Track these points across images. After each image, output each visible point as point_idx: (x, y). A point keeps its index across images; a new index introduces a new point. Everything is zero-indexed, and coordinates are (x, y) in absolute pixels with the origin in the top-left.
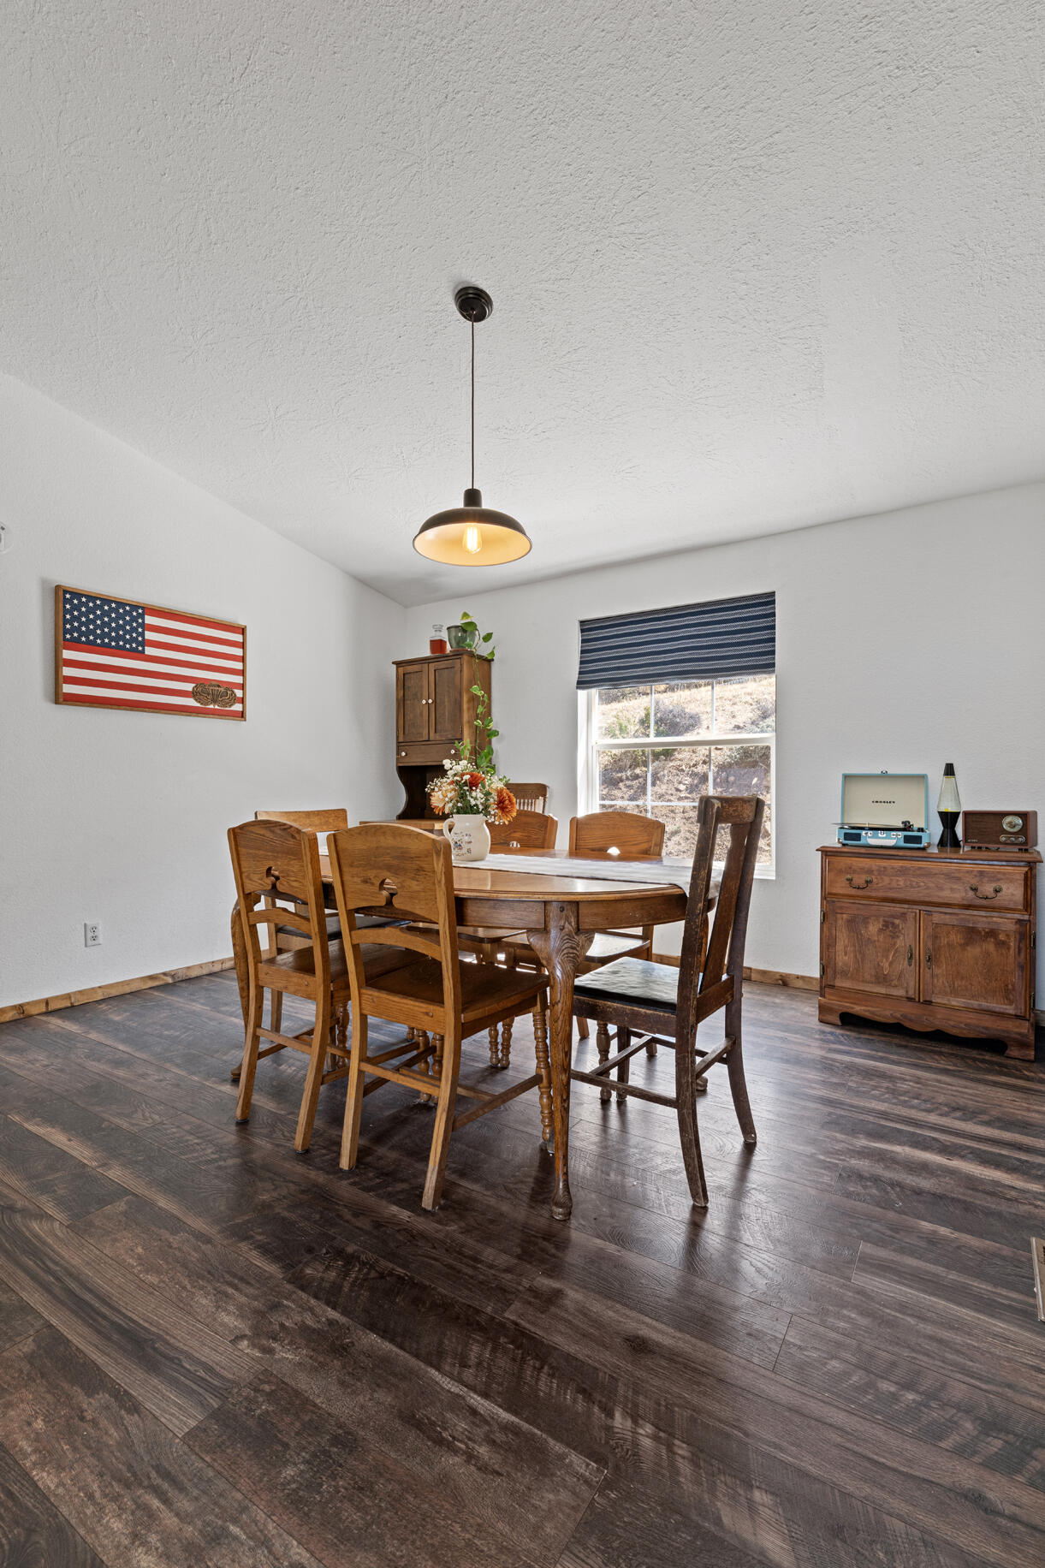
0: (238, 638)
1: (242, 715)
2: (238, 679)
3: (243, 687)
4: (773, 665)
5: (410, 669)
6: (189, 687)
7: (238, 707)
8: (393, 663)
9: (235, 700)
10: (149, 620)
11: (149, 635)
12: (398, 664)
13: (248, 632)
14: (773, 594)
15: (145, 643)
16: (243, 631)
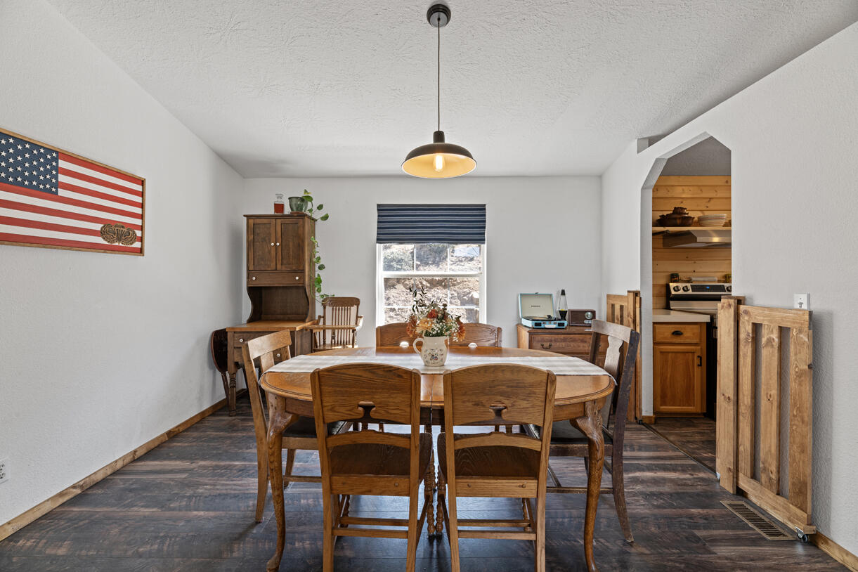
0: (138, 188)
1: (141, 251)
2: (138, 222)
3: (142, 228)
4: (484, 240)
5: (259, 221)
6: (98, 227)
7: (137, 245)
8: (244, 216)
9: (135, 238)
10: (62, 164)
11: (62, 178)
12: (248, 217)
13: (147, 184)
14: (485, 205)
15: (58, 185)
16: (142, 183)
